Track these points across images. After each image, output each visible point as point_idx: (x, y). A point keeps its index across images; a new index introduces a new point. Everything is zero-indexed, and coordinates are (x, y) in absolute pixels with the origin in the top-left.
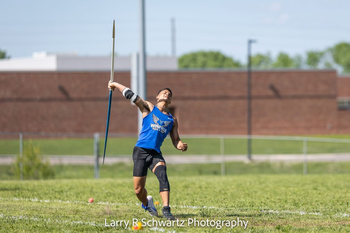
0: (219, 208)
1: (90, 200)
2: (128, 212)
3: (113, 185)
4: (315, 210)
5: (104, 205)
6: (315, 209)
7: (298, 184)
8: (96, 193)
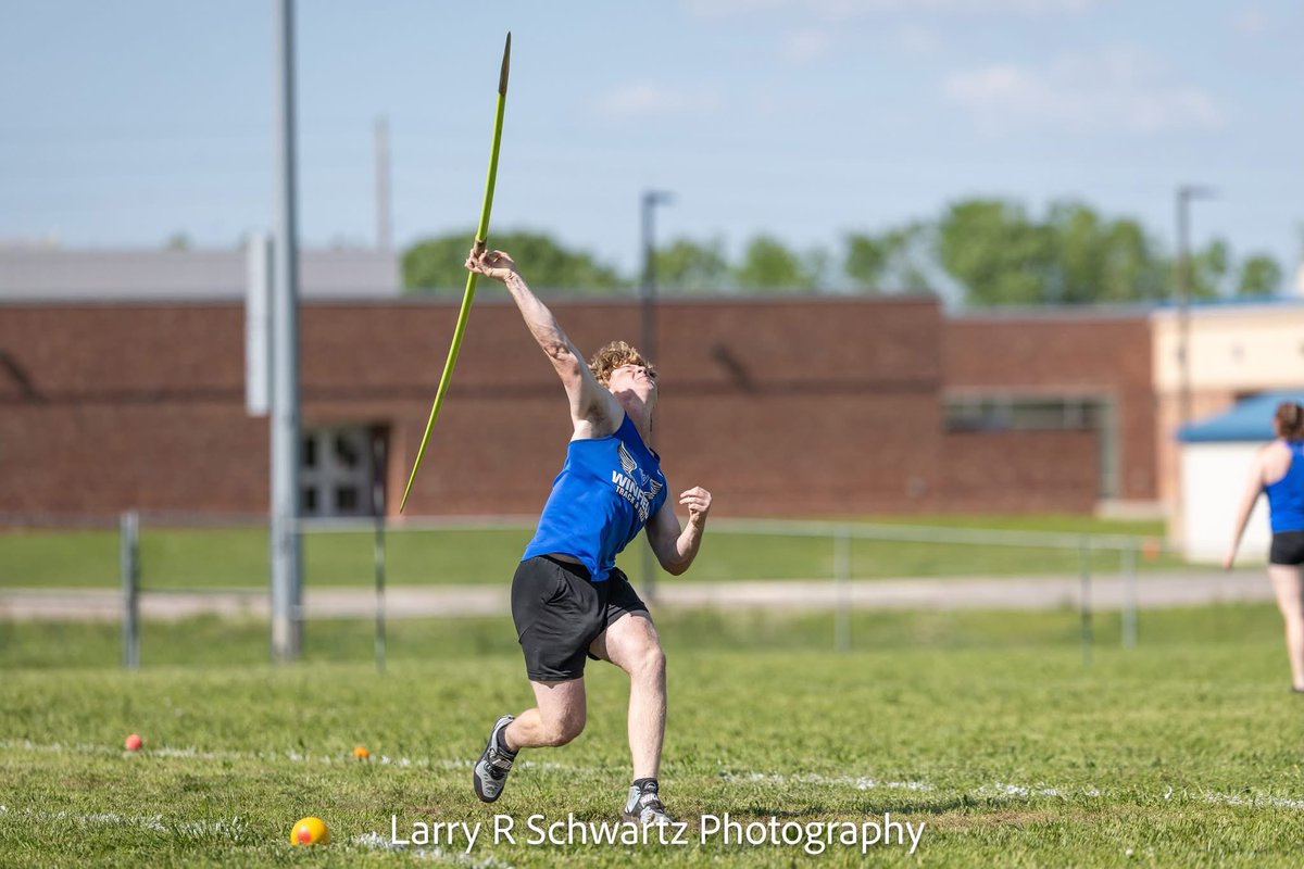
0: (578, 767)
1: (130, 741)
2: (266, 781)
3: (195, 689)
4: (907, 772)
5: (179, 758)
6: (905, 768)
7: (830, 682)
8: (146, 716)
